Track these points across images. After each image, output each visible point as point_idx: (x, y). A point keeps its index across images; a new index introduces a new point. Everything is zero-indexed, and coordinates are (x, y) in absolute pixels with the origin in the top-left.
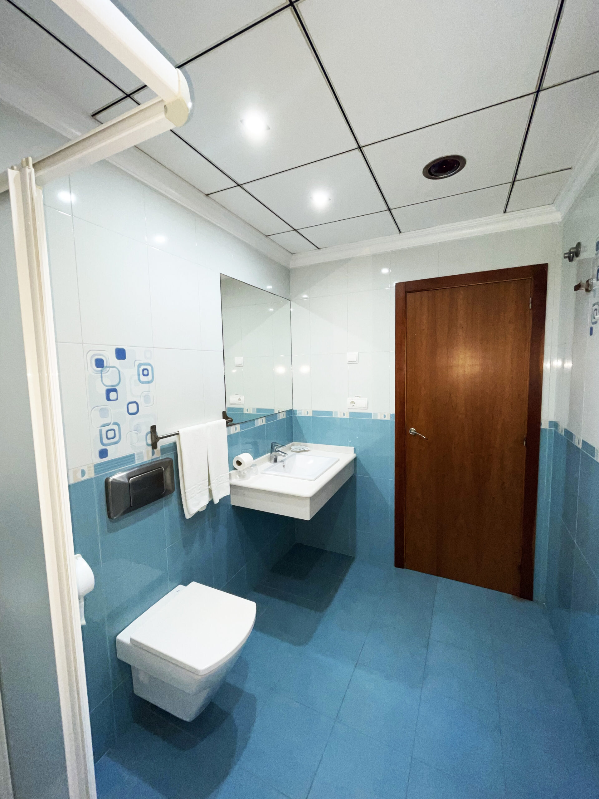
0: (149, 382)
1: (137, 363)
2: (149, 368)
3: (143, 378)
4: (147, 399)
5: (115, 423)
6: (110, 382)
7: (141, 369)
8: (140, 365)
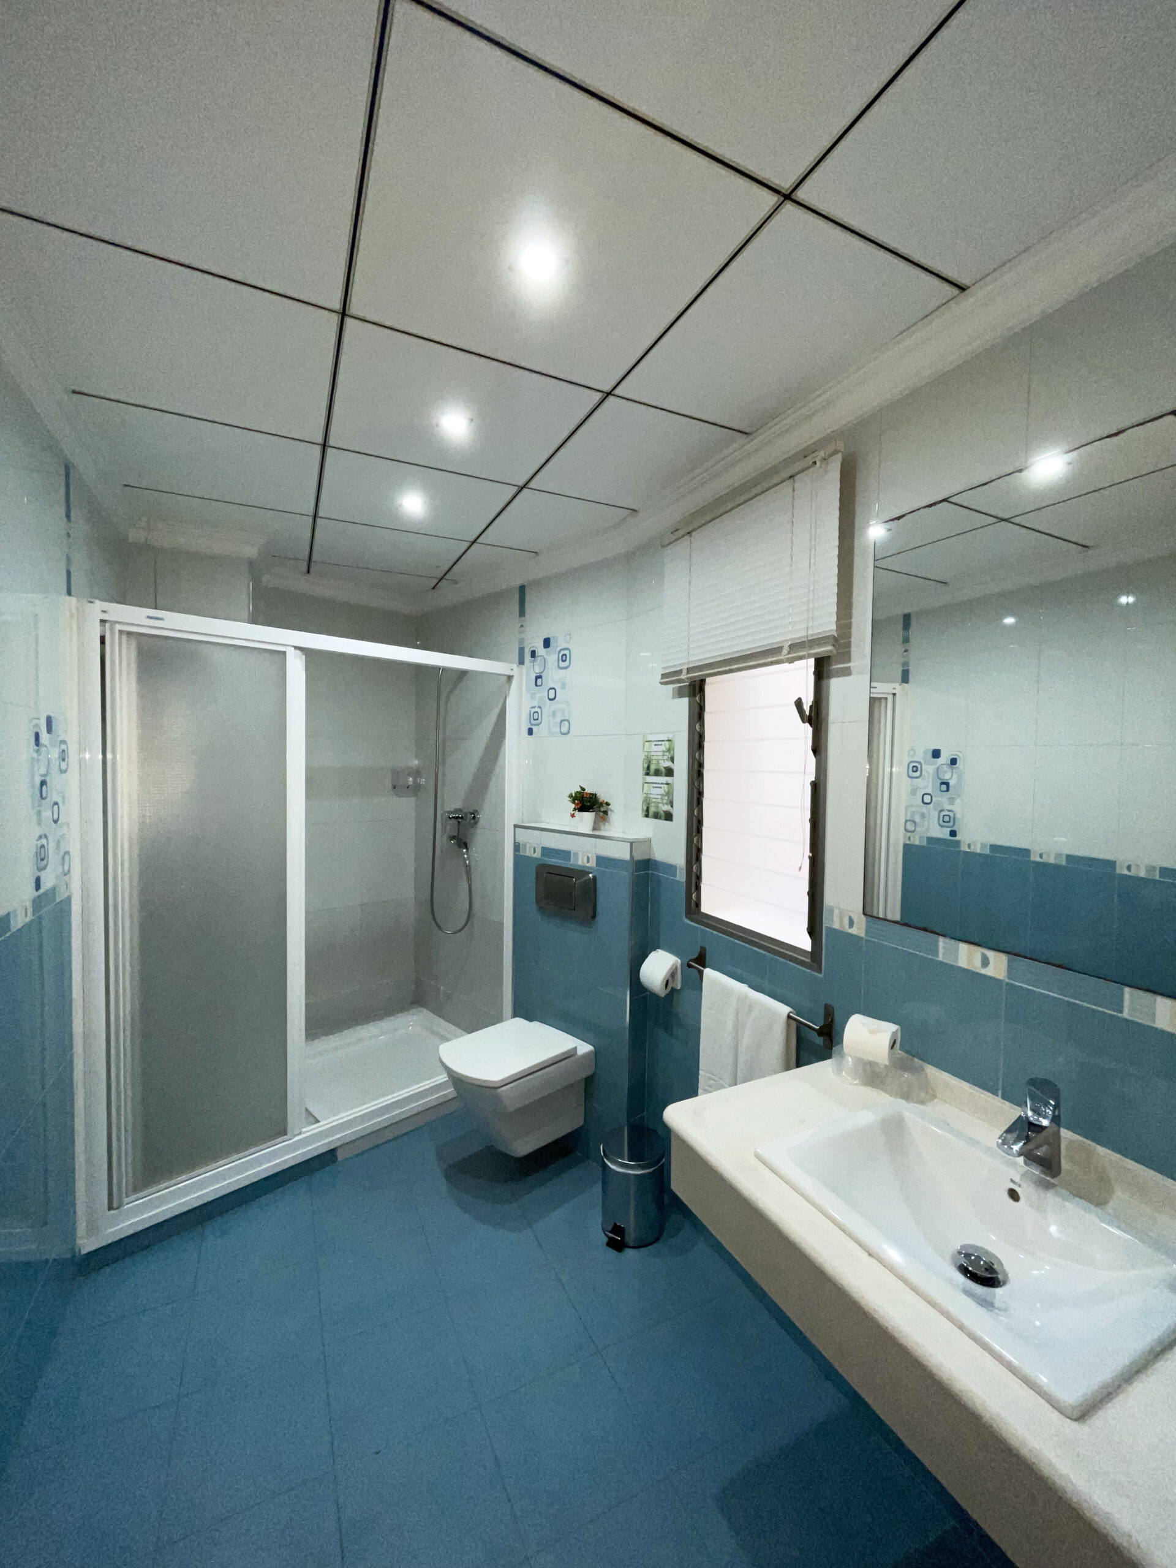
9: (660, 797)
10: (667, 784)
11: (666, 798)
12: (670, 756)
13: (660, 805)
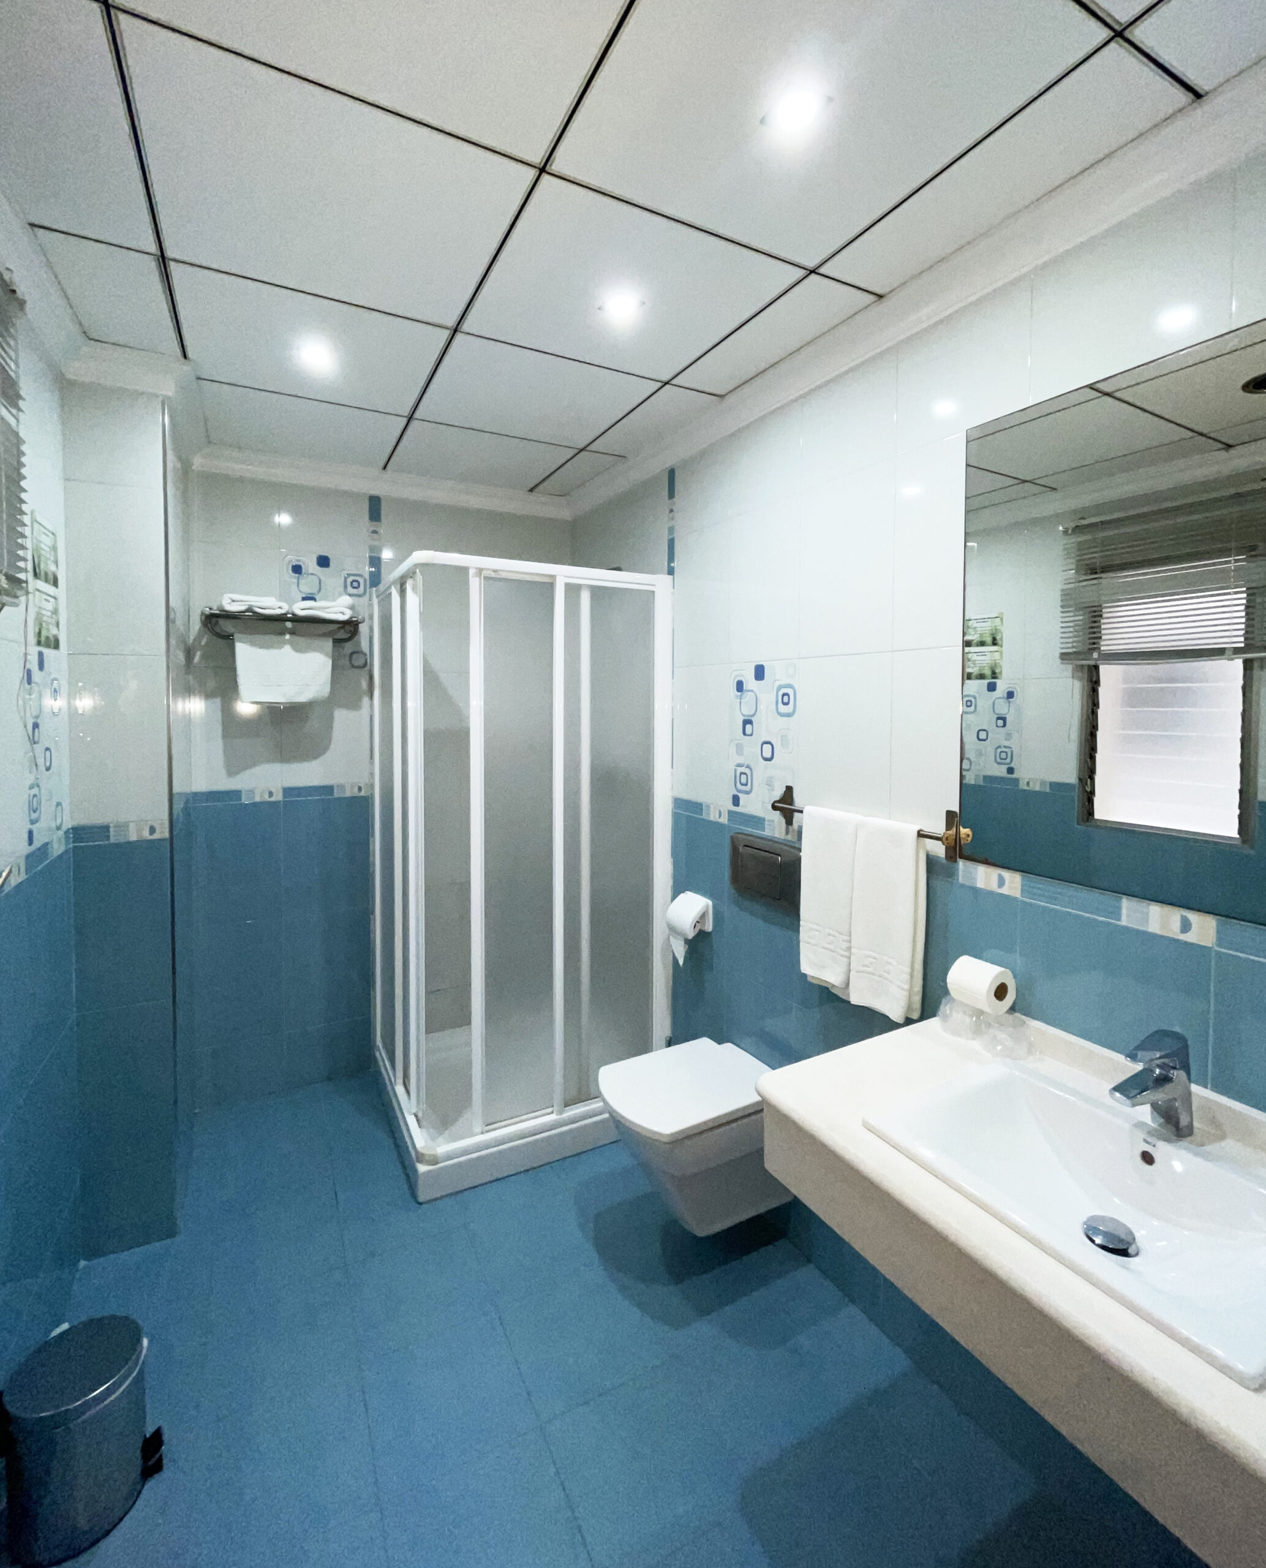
0: (789, 715)
1: (777, 684)
2: (790, 691)
3: (783, 709)
4: (784, 739)
5: (748, 767)
6: (747, 711)
7: (781, 693)
8: (780, 688)
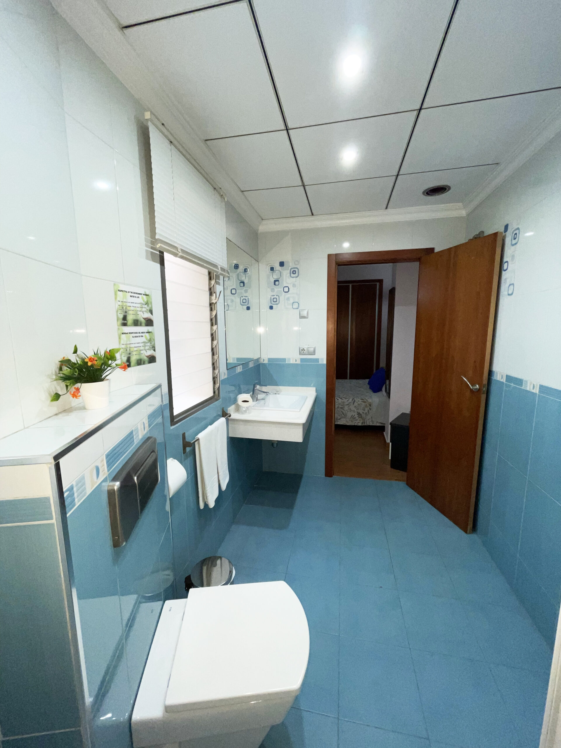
9: (142, 344)
10: (148, 332)
11: (149, 344)
12: (148, 308)
13: (142, 352)
